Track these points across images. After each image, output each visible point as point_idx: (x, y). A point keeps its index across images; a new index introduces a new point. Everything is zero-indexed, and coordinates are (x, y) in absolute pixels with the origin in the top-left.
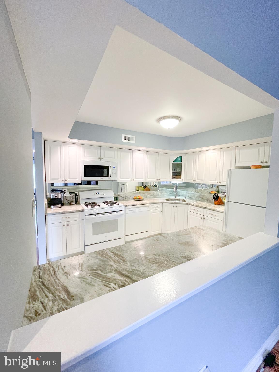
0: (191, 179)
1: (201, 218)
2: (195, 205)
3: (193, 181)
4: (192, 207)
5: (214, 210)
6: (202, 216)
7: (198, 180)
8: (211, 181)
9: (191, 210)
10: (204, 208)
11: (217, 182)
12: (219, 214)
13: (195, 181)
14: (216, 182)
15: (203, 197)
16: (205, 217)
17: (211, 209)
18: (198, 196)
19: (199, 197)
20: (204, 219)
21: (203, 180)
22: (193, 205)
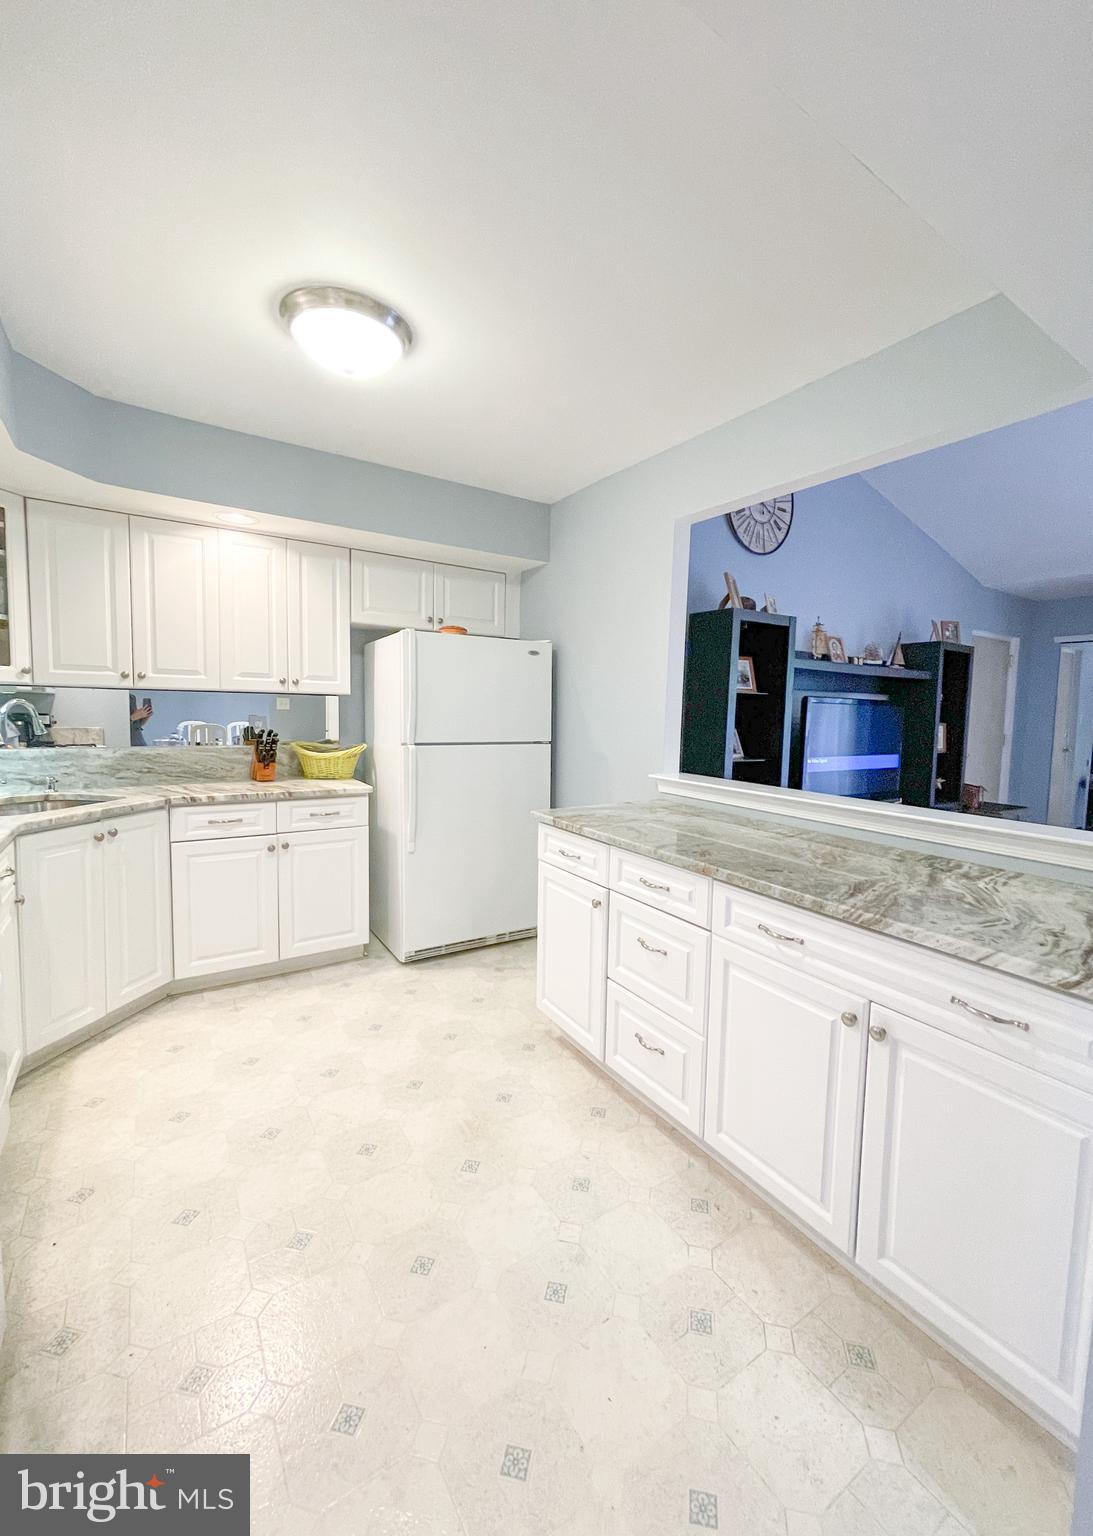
0: (106, 668)
1: (271, 849)
2: (223, 799)
3: (124, 676)
4: (199, 816)
5: (334, 793)
6: (272, 840)
7: (157, 671)
8: (243, 675)
9: (190, 833)
10: (282, 796)
11: (283, 682)
12: (353, 803)
13: (141, 677)
14: (275, 679)
15: (147, 765)
16: (283, 839)
17: (318, 794)
18: (109, 762)
19: (119, 771)
20: (286, 846)
21: (196, 673)
22: (212, 801)
